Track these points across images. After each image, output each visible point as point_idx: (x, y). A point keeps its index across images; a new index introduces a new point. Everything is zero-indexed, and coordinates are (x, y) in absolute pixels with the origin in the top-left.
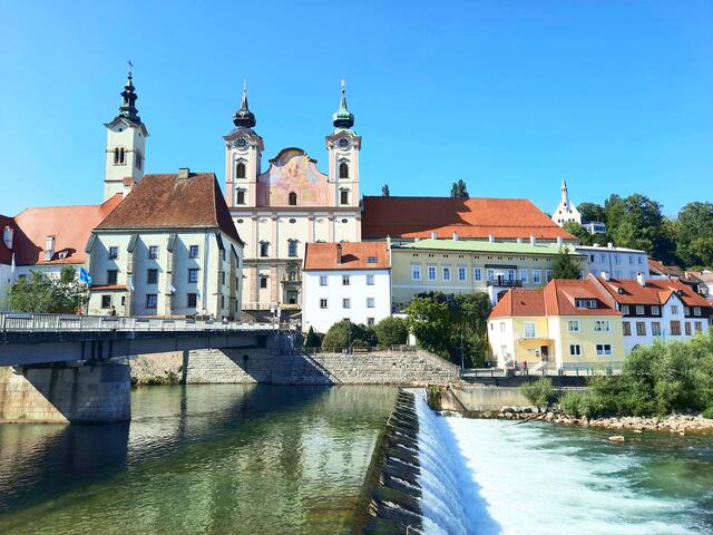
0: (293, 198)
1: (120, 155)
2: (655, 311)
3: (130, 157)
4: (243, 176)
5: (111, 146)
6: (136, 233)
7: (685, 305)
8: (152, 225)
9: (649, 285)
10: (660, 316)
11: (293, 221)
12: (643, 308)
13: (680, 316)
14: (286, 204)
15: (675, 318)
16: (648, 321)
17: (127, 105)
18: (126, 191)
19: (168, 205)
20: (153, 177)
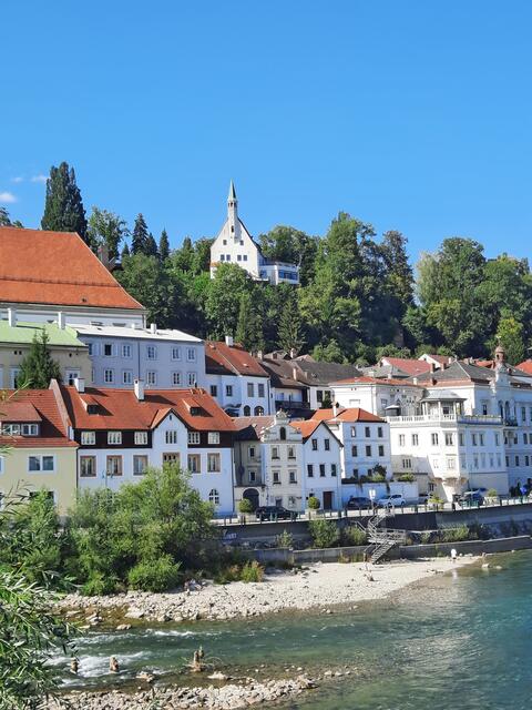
2: (140, 438)
7: (190, 429)
9: (148, 398)
10: (149, 445)
12: (119, 434)
13: (181, 447)
15: (171, 448)
16: (128, 455)
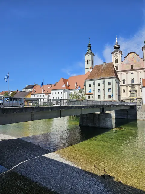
0: (132, 67)
1: (88, 62)
3: (90, 62)
4: (117, 63)
5: (86, 60)
6: (94, 80)
8: (98, 78)
11: (132, 73)
14: (130, 69)
17: (89, 49)
18: (91, 70)
19: (101, 73)
20: (97, 66)
